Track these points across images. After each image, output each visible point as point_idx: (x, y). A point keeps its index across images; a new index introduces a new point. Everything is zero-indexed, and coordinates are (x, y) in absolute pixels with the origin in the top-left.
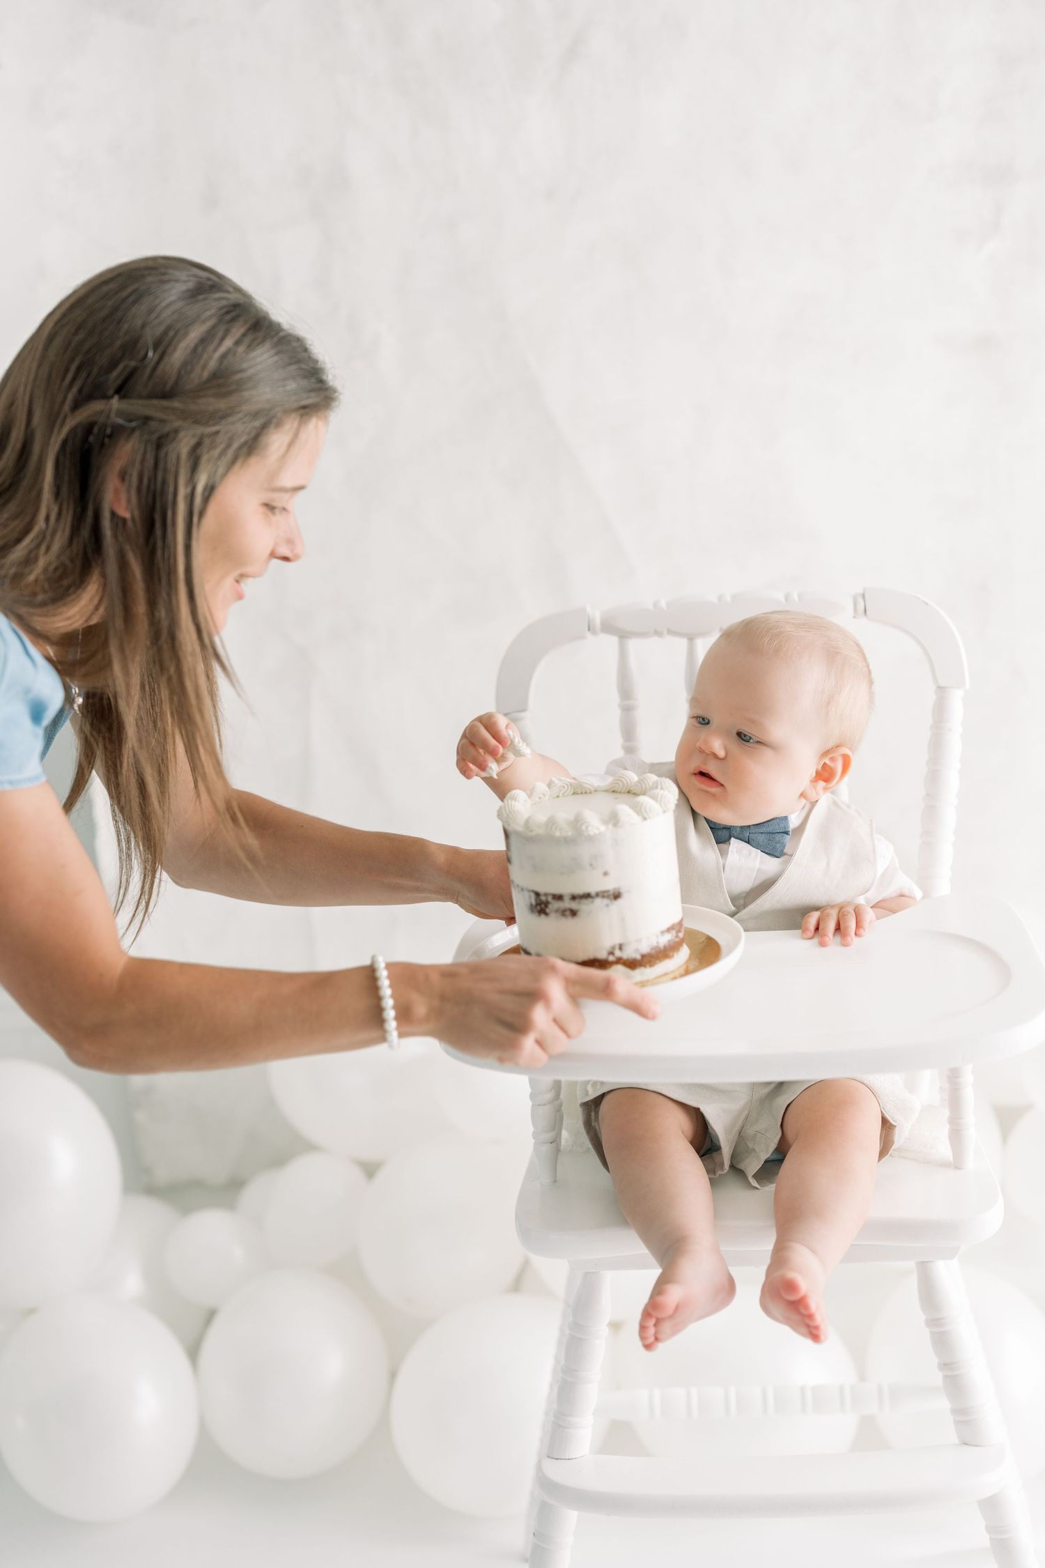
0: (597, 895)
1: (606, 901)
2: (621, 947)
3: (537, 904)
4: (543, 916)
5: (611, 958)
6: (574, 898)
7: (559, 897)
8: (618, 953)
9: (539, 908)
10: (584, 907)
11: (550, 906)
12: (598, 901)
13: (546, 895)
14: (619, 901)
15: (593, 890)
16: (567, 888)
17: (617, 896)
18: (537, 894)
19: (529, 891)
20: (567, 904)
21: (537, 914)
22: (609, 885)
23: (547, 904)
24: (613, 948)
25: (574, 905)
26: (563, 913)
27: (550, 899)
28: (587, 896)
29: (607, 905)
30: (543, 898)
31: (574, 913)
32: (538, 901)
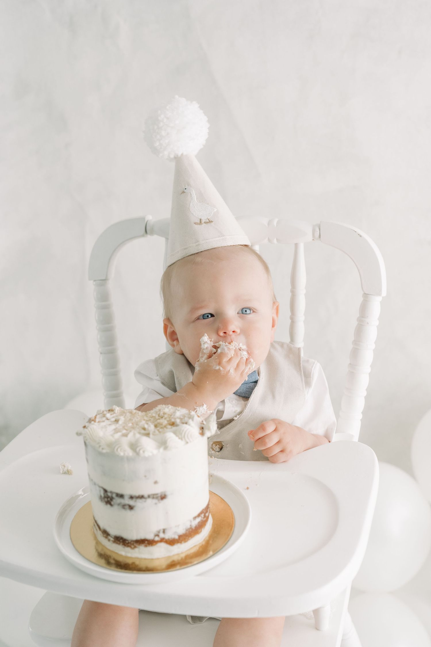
0: (149, 496)
1: (155, 501)
2: (164, 531)
3: (105, 497)
4: (109, 506)
5: (157, 539)
6: (132, 497)
7: (121, 496)
8: (162, 535)
9: (106, 500)
10: (139, 504)
11: (114, 500)
12: (149, 501)
13: (111, 492)
14: (165, 501)
15: (146, 494)
16: (127, 491)
17: (163, 497)
18: (105, 491)
19: (100, 487)
20: (127, 501)
21: (105, 503)
22: (158, 490)
23: (112, 499)
24: (159, 532)
25: (132, 503)
26: (124, 506)
27: (114, 496)
28: (142, 497)
29: (156, 504)
30: (109, 494)
31: (131, 508)
32: (106, 496)
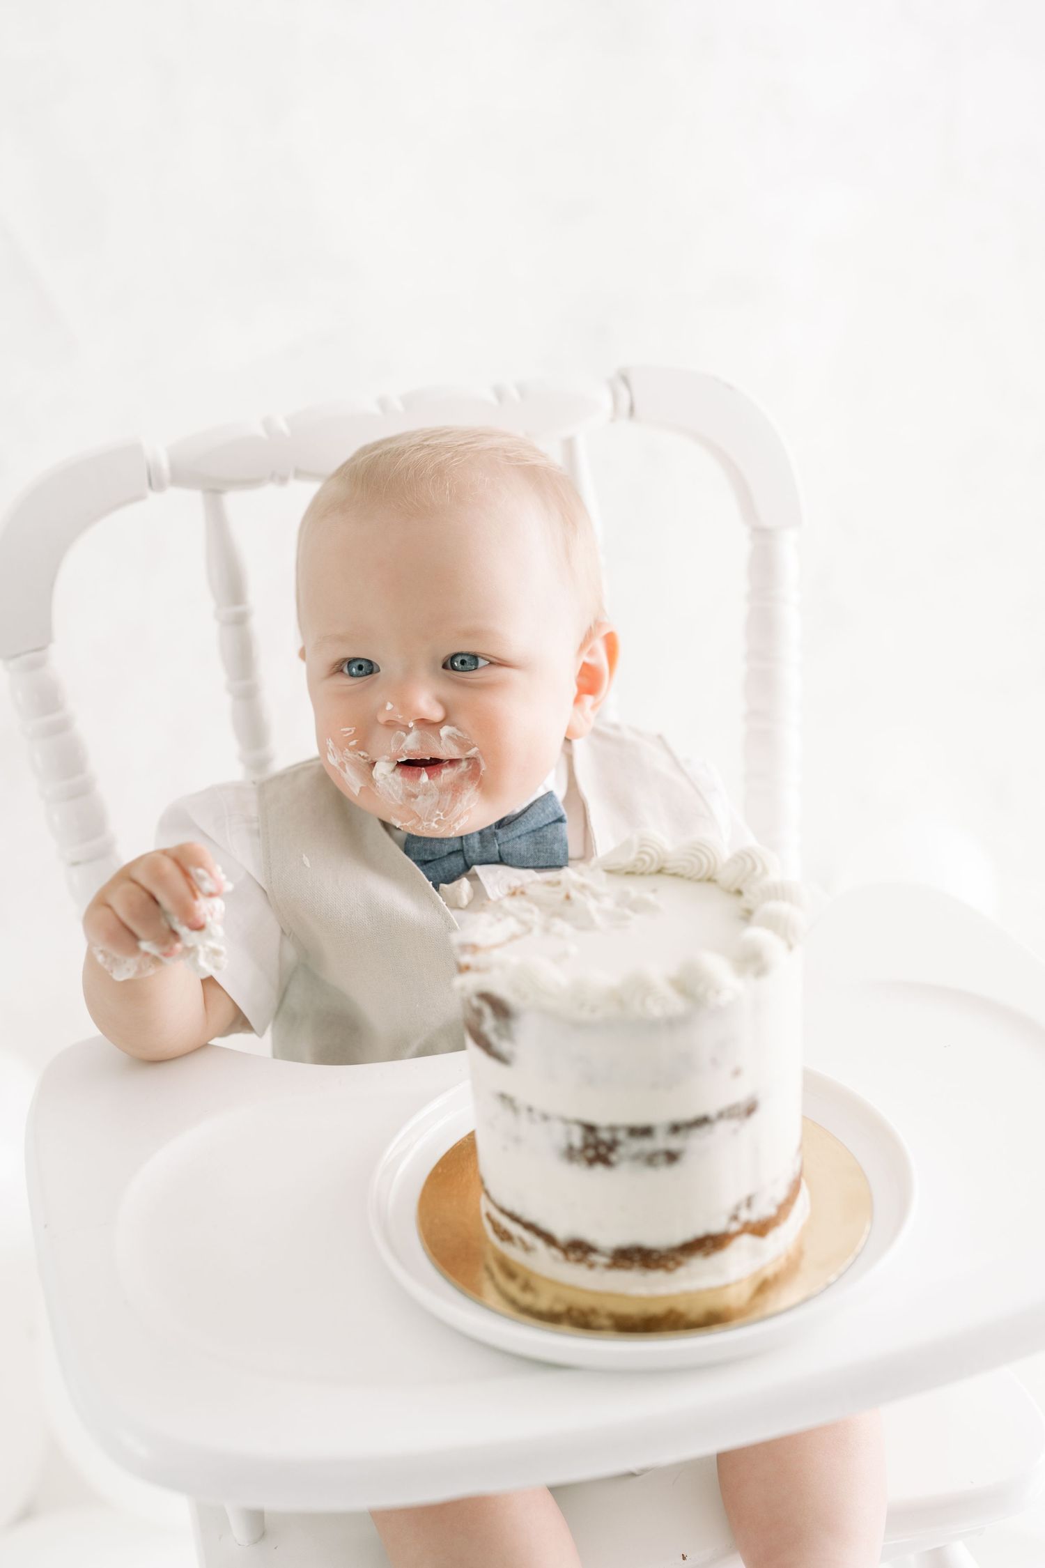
0: (721, 1115)
1: (733, 1124)
2: (749, 1202)
3: (586, 1146)
4: (599, 1169)
5: (735, 1227)
6: (675, 1129)
7: (645, 1132)
8: (745, 1215)
9: (591, 1153)
10: (694, 1143)
11: (622, 1150)
12: (722, 1128)
13: (613, 1129)
14: (756, 1117)
15: (711, 1109)
16: (659, 1114)
17: (750, 1109)
18: (590, 1129)
19: (565, 1121)
20: (661, 1142)
21: (584, 1164)
22: (738, 1094)
23: (612, 1146)
24: (738, 1208)
25: (674, 1143)
26: (650, 1160)
27: (622, 1136)
28: (702, 1121)
29: (735, 1132)
30: (605, 1136)
31: (672, 1157)
32: (591, 1140)
